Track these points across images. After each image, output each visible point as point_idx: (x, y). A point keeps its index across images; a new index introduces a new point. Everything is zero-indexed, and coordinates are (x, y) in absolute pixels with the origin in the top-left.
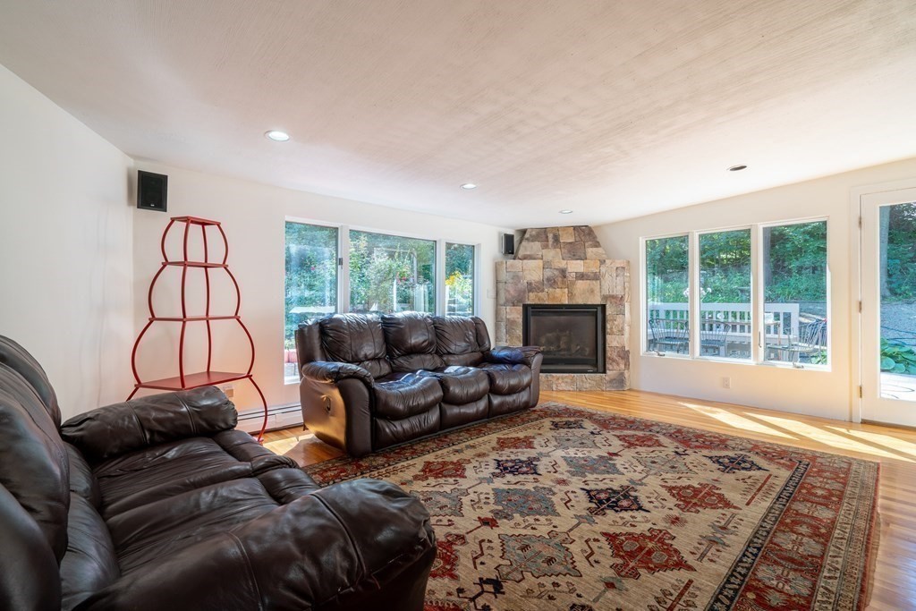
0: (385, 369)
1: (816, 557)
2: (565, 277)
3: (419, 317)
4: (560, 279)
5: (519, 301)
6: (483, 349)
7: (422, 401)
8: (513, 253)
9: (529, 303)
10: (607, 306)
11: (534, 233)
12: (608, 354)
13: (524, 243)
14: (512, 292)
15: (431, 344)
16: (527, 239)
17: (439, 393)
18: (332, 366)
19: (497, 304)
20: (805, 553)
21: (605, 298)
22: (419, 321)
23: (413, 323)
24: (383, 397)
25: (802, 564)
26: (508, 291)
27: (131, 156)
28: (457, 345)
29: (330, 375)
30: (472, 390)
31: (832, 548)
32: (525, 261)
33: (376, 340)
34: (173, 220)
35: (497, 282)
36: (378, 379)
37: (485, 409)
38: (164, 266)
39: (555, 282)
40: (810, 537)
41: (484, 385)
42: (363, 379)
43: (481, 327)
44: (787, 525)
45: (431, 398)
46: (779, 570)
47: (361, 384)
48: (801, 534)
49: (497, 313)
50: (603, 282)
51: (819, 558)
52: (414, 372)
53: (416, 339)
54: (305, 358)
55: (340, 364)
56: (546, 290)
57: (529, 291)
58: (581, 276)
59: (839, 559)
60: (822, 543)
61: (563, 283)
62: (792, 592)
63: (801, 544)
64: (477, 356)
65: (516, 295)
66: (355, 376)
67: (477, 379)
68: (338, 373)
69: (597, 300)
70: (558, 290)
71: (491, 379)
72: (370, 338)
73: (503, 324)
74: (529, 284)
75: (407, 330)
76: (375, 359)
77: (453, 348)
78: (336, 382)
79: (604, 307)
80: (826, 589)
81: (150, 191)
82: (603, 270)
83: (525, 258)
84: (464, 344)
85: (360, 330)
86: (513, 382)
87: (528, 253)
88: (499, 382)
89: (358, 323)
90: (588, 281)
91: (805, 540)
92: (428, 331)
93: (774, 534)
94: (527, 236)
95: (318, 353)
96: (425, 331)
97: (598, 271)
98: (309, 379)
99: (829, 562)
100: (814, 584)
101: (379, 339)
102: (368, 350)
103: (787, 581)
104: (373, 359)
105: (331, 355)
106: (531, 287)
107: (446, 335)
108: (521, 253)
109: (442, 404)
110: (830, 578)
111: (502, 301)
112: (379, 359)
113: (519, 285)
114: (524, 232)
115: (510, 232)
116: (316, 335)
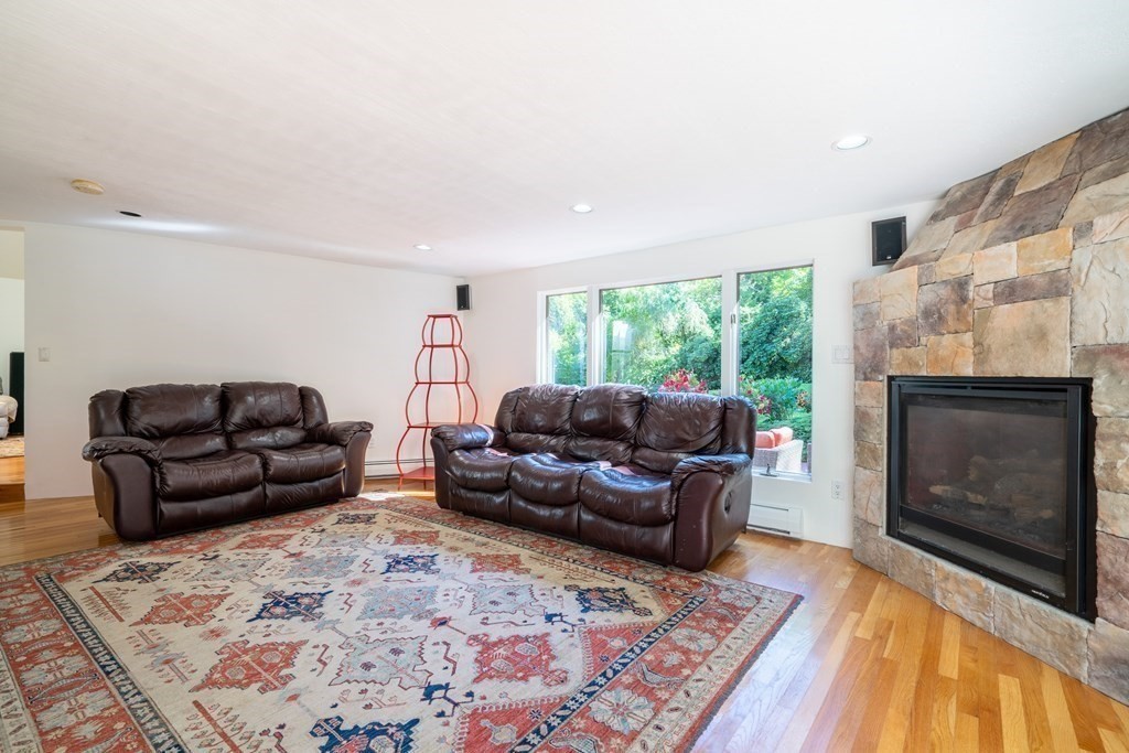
1: (41, 711)
2: (964, 300)
3: (611, 391)
4: (952, 308)
5: (874, 370)
9: (897, 373)
10: (1098, 385)
11: (960, 193)
12: (1105, 561)
14: (862, 349)
16: (936, 215)
20: (58, 705)
21: (1089, 354)
25: (51, 693)
31: (30, 737)
39: (940, 318)
40: (69, 729)
44: (114, 719)
46: (66, 672)
48: (85, 723)
50: (1081, 300)
51: (37, 712)
56: (923, 340)
57: (893, 345)
58: (1010, 292)
59: (12, 729)
60: (47, 733)
61: (960, 316)
62: (36, 667)
63: (71, 711)
65: (870, 355)
69: (1060, 365)
70: (948, 339)
74: (892, 328)
79: (1085, 385)
80: (16, 716)
82: (1082, 257)
90: (1029, 304)
91: (72, 719)
93: (114, 697)
94: (942, 206)
97: (1062, 264)
99: (23, 717)
100: (22, 686)
103: (50, 671)
106: (894, 336)
108: (904, 257)
110: (10, 703)
113: (876, 335)
115: (898, 213)
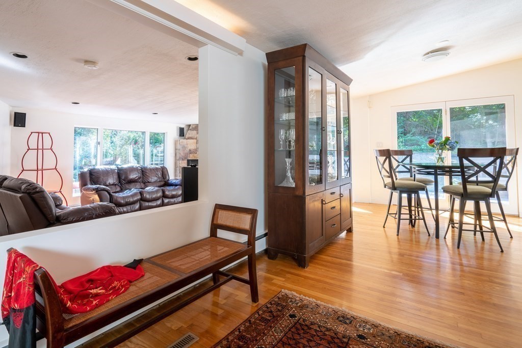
0: (118, 189)
3: (134, 167)
5: (185, 158)
6: (166, 180)
7: (131, 200)
8: (183, 136)
9: (190, 159)
11: (194, 127)
13: (189, 131)
14: (182, 154)
15: (140, 178)
16: (190, 129)
17: (139, 197)
18: (94, 186)
19: (176, 160)
22: (134, 168)
23: (132, 169)
24: (115, 198)
26: (180, 154)
27: (11, 106)
28: (153, 179)
29: (94, 189)
30: (154, 196)
32: (188, 140)
33: (114, 177)
34: (32, 133)
35: (176, 149)
36: (115, 192)
37: (160, 203)
38: (28, 150)
41: (160, 194)
42: (107, 191)
43: (165, 170)
45: (135, 199)
47: (106, 193)
49: (176, 164)
52: (130, 189)
53: (133, 176)
54: (83, 184)
55: (98, 186)
57: (190, 153)
64: (162, 183)
65: (184, 155)
66: (104, 190)
67: (157, 191)
68: (97, 189)
71: (163, 192)
72: (111, 176)
73: (178, 169)
74: (190, 150)
75: (128, 172)
76: (114, 185)
77: (150, 180)
78: (96, 192)
81: (19, 120)
83: (189, 138)
84: (156, 178)
85: (107, 173)
86: (174, 193)
87: (190, 136)
88: (167, 193)
89: (106, 170)
92: (138, 173)
94: (190, 128)
95: (89, 182)
96: (136, 173)
98: (85, 192)
101: (116, 176)
102: (111, 181)
104: (113, 185)
105: (94, 182)
106: (191, 152)
107: (147, 174)
108: (187, 136)
109: (141, 201)
111: (178, 158)
112: (115, 185)
113: (185, 151)
114: (189, 126)
115: (182, 126)
116: (88, 175)
